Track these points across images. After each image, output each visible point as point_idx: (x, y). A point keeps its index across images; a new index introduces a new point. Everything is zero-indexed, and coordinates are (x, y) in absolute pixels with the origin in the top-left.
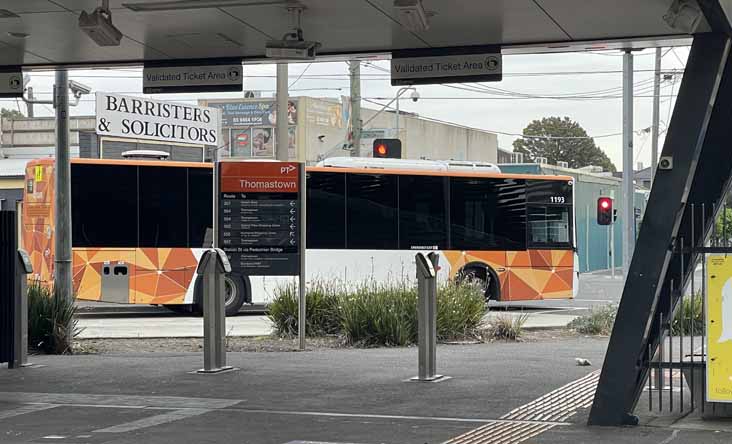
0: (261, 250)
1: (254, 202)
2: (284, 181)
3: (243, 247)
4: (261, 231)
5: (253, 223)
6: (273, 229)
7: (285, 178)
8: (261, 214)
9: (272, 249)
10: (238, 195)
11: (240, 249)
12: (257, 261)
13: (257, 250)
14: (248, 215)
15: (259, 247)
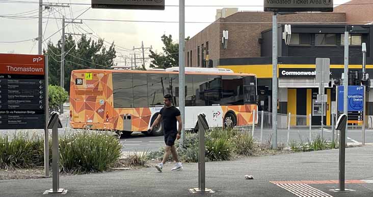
0: (22, 112)
1: (17, 81)
2: (36, 67)
3: (10, 110)
4: (20, 100)
5: (16, 94)
6: (29, 99)
7: (36, 65)
8: (21, 88)
9: (28, 112)
10: (6, 76)
11: (8, 112)
12: (19, 120)
13: (19, 112)
14: (13, 89)
15: (20, 110)
